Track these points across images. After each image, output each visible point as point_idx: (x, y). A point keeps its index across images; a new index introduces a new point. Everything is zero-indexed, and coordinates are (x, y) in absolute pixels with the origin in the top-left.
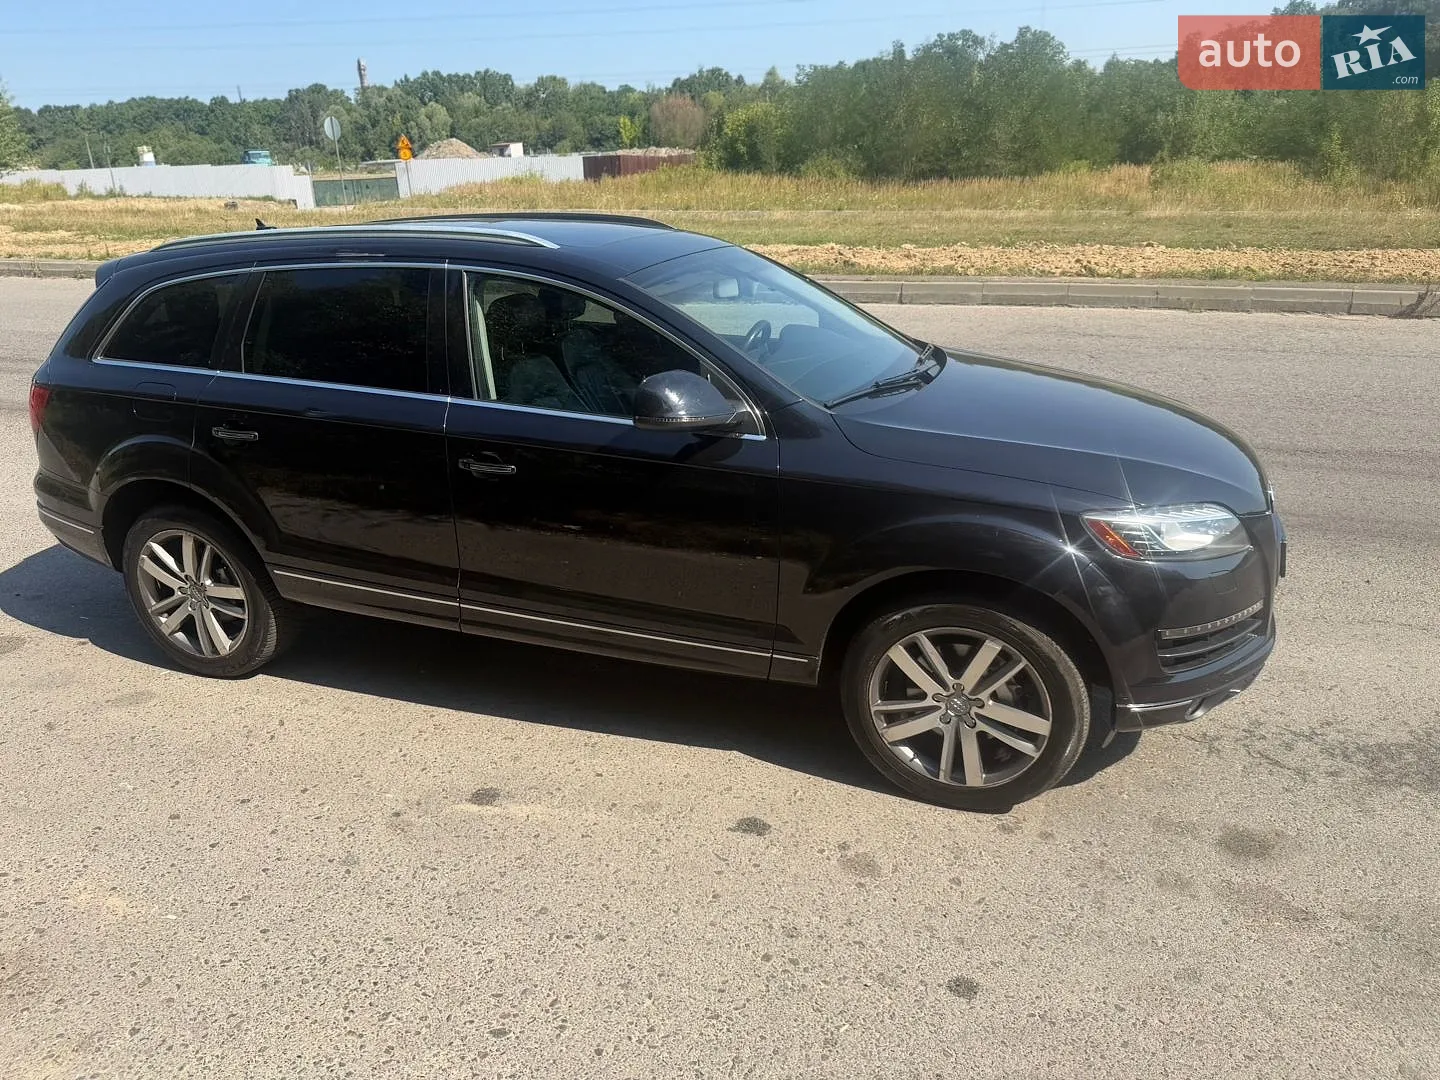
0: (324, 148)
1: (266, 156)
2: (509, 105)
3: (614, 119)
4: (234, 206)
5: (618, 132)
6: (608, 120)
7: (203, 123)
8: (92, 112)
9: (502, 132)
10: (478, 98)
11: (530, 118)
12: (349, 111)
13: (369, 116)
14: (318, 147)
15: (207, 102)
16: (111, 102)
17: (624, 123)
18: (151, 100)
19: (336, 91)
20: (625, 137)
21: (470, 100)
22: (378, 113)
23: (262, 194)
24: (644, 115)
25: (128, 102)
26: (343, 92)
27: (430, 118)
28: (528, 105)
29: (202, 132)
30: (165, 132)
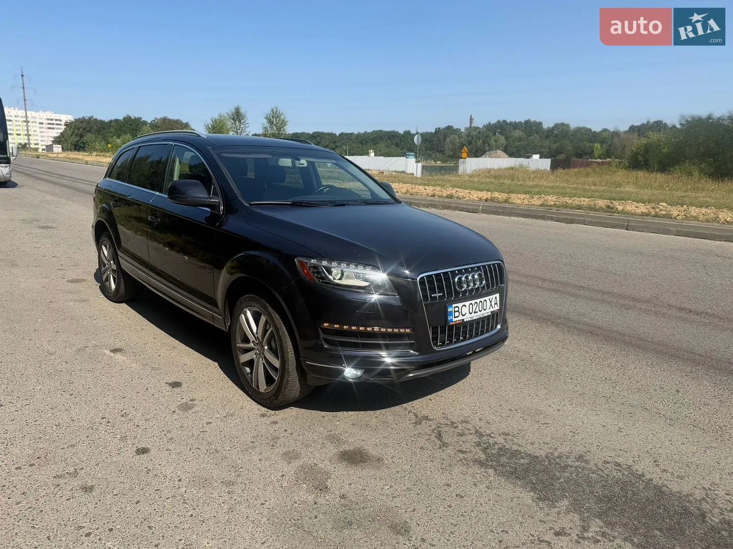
0: (445, 154)
1: (412, 155)
2: (538, 136)
3: (591, 144)
4: (383, 173)
5: (593, 151)
6: (588, 145)
7: (399, 142)
8: (359, 135)
9: (530, 149)
10: (522, 133)
11: (547, 143)
12: (460, 138)
13: (468, 140)
14: (442, 154)
15: (402, 133)
16: (366, 132)
17: (597, 147)
18: (381, 131)
19: (457, 129)
20: (596, 154)
21: (518, 133)
22: (473, 139)
23: (400, 170)
24: (609, 142)
25: (372, 132)
26: (460, 129)
27: (496, 141)
28: (547, 137)
29: (397, 145)
30: (382, 144)
